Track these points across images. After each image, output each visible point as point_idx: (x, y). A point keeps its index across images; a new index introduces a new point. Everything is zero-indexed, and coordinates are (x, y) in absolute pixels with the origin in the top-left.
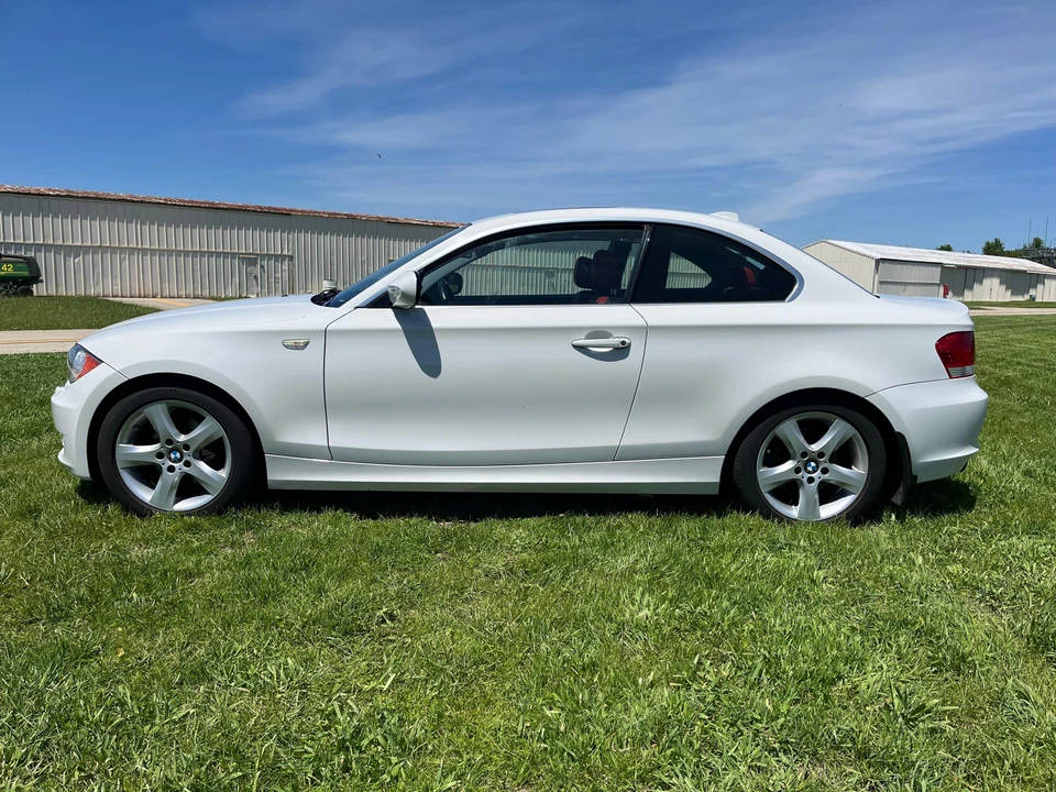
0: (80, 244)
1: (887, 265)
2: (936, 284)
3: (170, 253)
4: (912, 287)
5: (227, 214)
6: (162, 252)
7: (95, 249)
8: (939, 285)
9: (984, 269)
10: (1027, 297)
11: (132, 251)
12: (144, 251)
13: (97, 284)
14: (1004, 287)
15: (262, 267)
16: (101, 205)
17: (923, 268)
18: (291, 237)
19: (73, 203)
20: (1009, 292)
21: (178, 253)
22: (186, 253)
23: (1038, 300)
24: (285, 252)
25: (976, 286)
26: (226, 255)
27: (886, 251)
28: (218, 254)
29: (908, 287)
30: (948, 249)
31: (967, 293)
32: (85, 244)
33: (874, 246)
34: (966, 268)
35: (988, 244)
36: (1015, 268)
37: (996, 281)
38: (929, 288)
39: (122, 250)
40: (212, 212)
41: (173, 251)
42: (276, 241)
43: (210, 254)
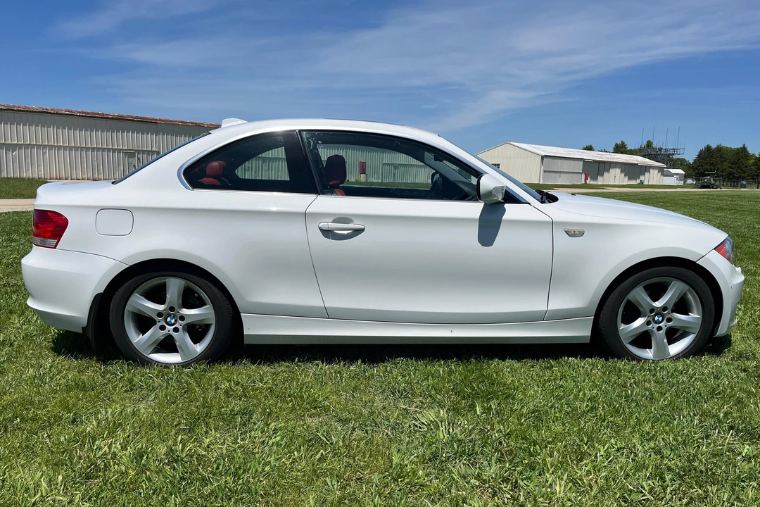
0: (16, 142)
1: (549, 159)
2: (580, 173)
3: (76, 148)
4: (564, 175)
5: (114, 122)
6: (71, 148)
7: (26, 146)
8: (582, 173)
9: (610, 163)
10: (638, 181)
11: (51, 147)
12: (59, 148)
13: (27, 170)
14: (623, 175)
15: (139, 159)
16: (30, 115)
17: (571, 162)
18: (157, 137)
19: (11, 114)
20: (627, 178)
21: (82, 149)
22: (87, 149)
23: (646, 183)
24: (154, 149)
25: (605, 174)
26: (114, 150)
27: (548, 150)
28: (109, 150)
29: (562, 175)
30: (590, 148)
31: (600, 178)
32: (19, 143)
33: (541, 146)
34: (599, 162)
35: (616, 145)
36: (631, 162)
37: (618, 171)
38: (575, 175)
39: (45, 146)
40: (104, 121)
41: (78, 147)
42: (148, 141)
43: (103, 150)
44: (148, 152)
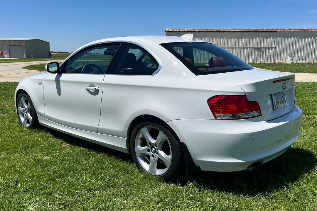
15: (263, 52)
18: (276, 40)
22: (236, 48)
24: (273, 46)
26: (250, 48)
40: (246, 33)
42: (270, 42)
43: (244, 48)
44: (269, 48)
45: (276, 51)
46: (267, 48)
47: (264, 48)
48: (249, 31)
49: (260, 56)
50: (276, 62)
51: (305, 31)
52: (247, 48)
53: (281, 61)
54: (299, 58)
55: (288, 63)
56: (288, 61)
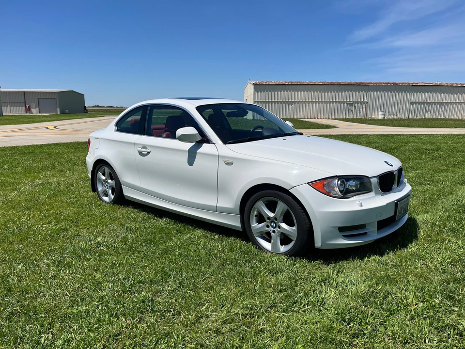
0: (293, 101)
5: (344, 86)
6: (319, 102)
7: (298, 102)
11: (309, 102)
12: (313, 102)
15: (355, 107)
16: (301, 86)
18: (368, 94)
21: (325, 102)
22: (328, 102)
24: (365, 101)
26: (342, 102)
42: (361, 96)
43: (336, 102)
44: (361, 103)
45: (368, 106)
46: (358, 102)
47: (355, 103)
48: (339, 85)
49: (352, 111)
50: (368, 118)
51: (395, 85)
52: (339, 102)
53: (373, 117)
54: (390, 113)
55: (380, 118)
56: (380, 116)
